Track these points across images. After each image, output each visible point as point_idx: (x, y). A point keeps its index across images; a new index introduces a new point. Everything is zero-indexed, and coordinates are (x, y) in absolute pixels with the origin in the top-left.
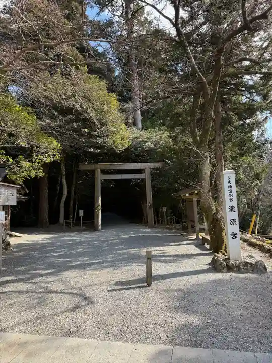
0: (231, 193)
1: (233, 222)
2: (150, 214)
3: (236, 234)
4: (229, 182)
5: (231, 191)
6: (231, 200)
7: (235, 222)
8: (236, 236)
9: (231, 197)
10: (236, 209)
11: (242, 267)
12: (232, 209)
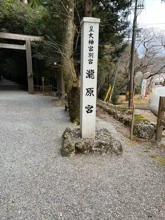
0: (91, 52)
1: (90, 91)
2: (31, 82)
3: (92, 107)
4: (91, 35)
5: (91, 49)
6: (91, 62)
7: (93, 91)
8: (92, 109)
9: (91, 58)
10: (95, 74)
11: (93, 149)
12: (90, 74)
